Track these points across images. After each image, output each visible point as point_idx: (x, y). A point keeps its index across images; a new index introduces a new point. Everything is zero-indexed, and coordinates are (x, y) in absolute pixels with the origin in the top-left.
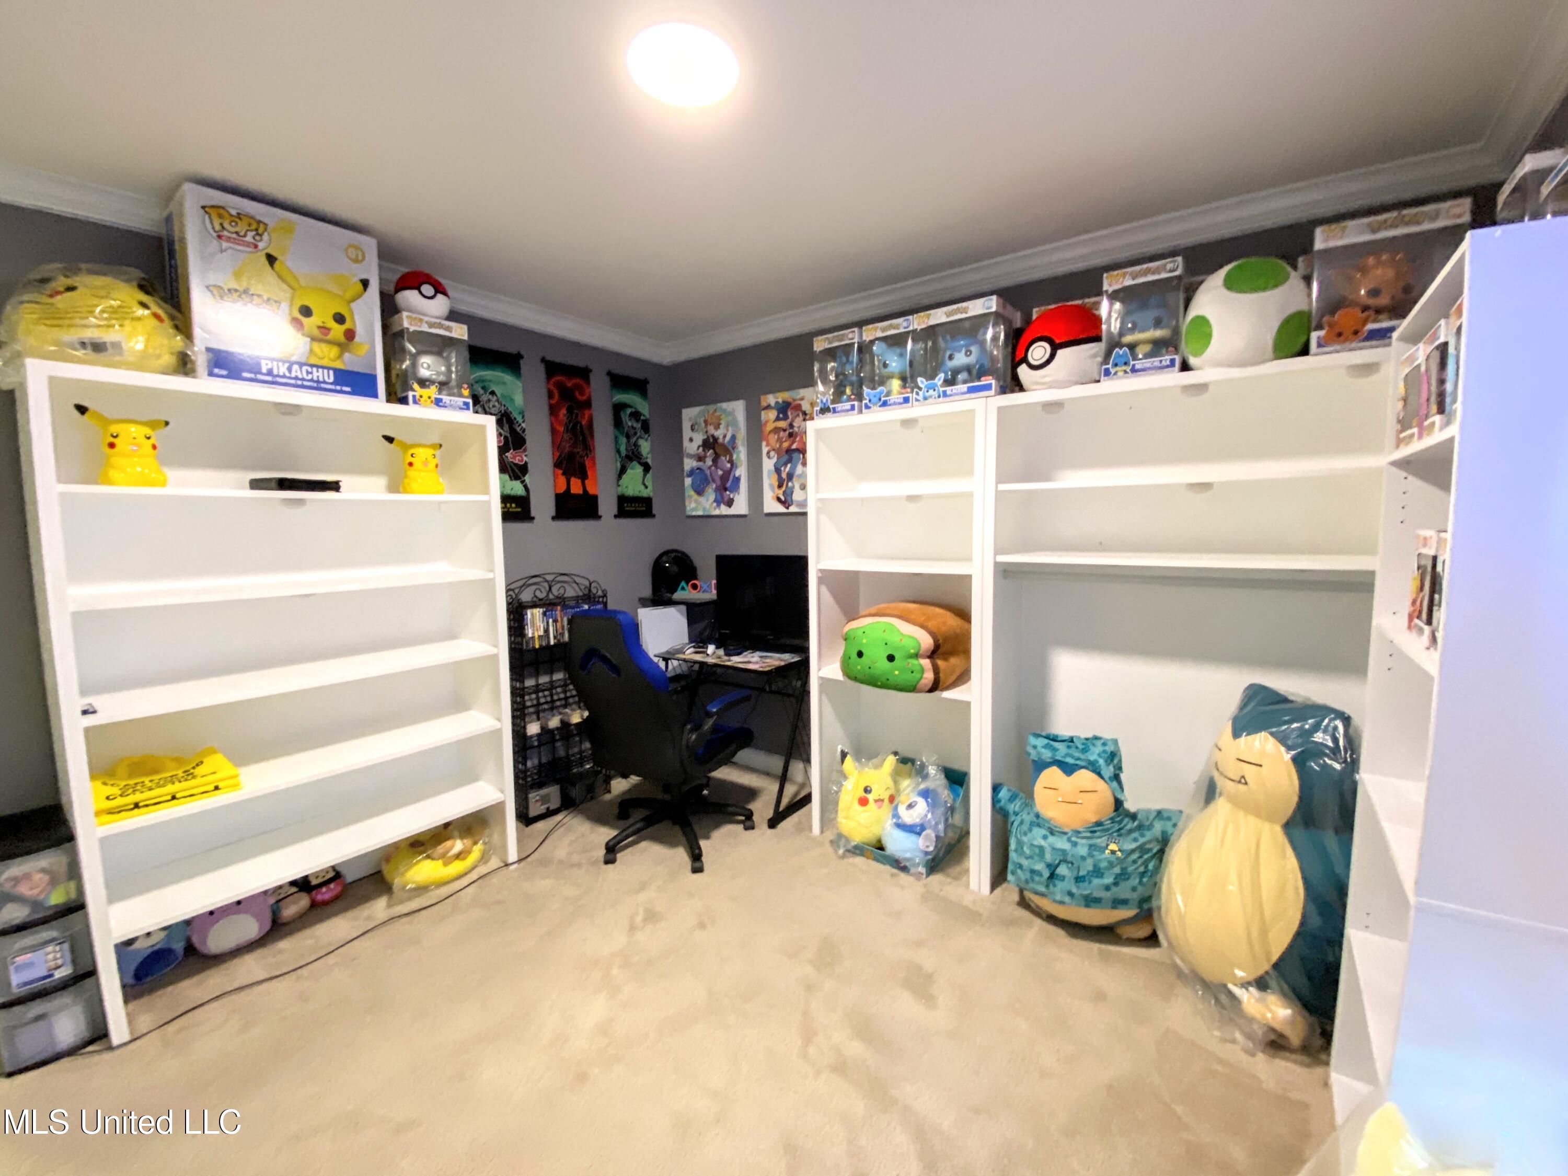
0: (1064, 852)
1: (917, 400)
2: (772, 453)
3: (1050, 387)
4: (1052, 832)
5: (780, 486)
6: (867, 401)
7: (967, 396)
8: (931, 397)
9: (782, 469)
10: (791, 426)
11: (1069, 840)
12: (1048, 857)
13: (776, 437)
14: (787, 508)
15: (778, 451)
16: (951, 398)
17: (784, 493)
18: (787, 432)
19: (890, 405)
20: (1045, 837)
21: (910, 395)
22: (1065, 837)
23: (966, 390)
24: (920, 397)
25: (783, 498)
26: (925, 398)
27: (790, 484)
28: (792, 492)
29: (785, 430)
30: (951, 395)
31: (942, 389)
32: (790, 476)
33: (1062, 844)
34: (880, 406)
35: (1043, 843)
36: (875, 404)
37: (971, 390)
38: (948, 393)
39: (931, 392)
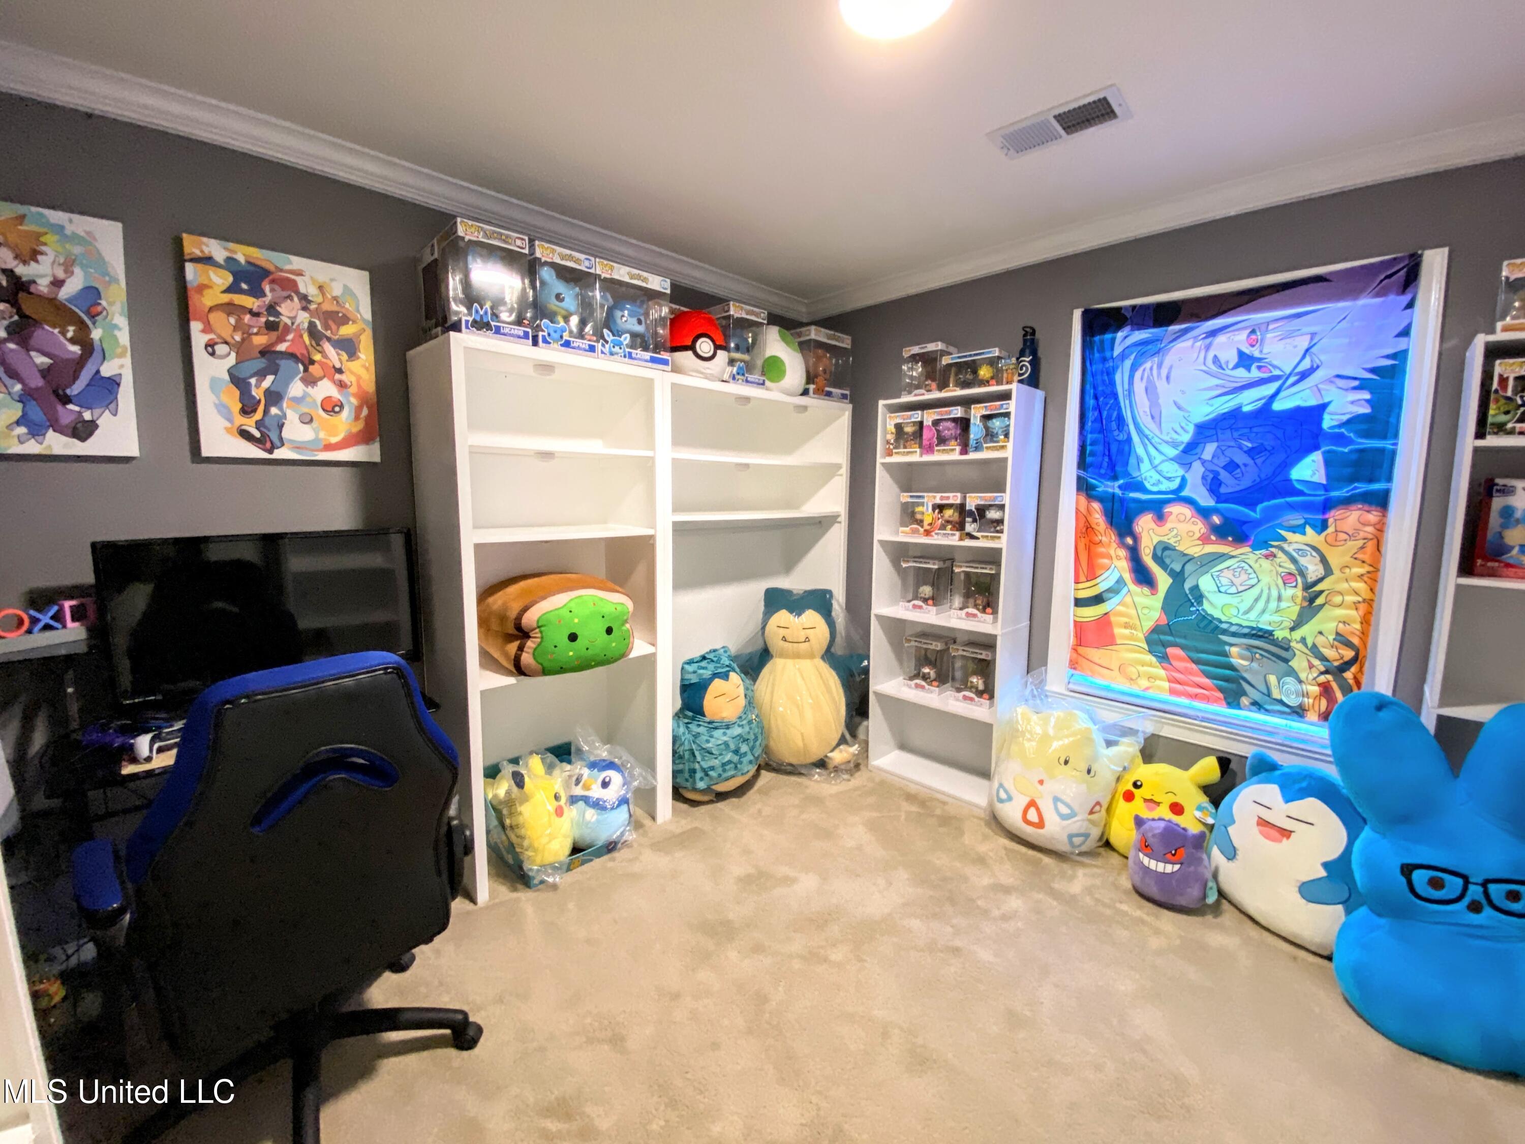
0: (740, 736)
1: (602, 352)
2: (221, 349)
3: (706, 378)
4: (728, 727)
5: (247, 411)
6: (546, 334)
7: (650, 364)
8: (617, 354)
9: (253, 381)
10: (272, 309)
11: (739, 726)
12: (732, 747)
13: (232, 320)
14: (270, 451)
15: (240, 348)
16: (635, 362)
17: (259, 425)
18: (263, 320)
19: (573, 348)
20: (725, 734)
21: (595, 344)
22: (736, 725)
23: (648, 358)
24: (606, 350)
25: (257, 434)
26: (612, 354)
27: (274, 411)
28: (281, 427)
29: (256, 315)
30: (635, 359)
31: (628, 350)
32: (274, 397)
33: (737, 731)
34: (562, 345)
35: (725, 738)
36: (556, 341)
37: (653, 360)
38: (634, 355)
39: (617, 349)
